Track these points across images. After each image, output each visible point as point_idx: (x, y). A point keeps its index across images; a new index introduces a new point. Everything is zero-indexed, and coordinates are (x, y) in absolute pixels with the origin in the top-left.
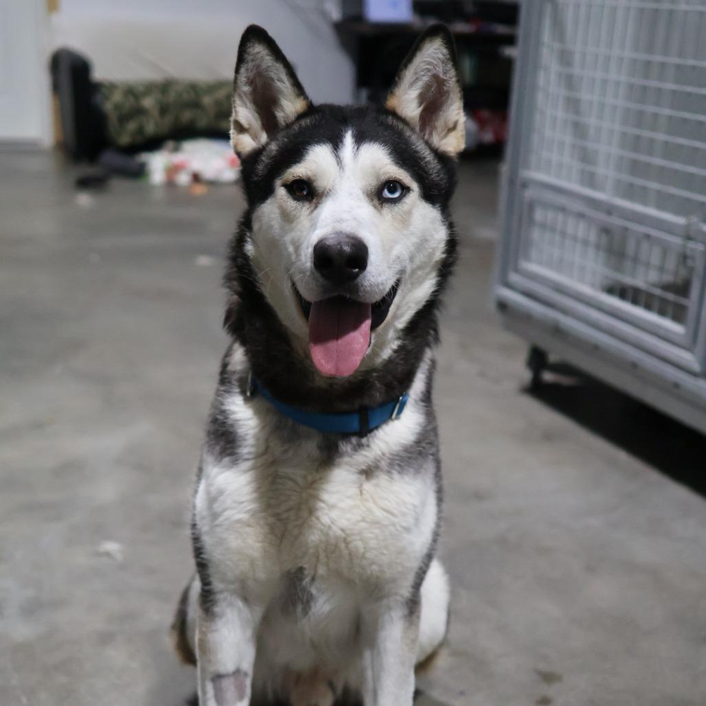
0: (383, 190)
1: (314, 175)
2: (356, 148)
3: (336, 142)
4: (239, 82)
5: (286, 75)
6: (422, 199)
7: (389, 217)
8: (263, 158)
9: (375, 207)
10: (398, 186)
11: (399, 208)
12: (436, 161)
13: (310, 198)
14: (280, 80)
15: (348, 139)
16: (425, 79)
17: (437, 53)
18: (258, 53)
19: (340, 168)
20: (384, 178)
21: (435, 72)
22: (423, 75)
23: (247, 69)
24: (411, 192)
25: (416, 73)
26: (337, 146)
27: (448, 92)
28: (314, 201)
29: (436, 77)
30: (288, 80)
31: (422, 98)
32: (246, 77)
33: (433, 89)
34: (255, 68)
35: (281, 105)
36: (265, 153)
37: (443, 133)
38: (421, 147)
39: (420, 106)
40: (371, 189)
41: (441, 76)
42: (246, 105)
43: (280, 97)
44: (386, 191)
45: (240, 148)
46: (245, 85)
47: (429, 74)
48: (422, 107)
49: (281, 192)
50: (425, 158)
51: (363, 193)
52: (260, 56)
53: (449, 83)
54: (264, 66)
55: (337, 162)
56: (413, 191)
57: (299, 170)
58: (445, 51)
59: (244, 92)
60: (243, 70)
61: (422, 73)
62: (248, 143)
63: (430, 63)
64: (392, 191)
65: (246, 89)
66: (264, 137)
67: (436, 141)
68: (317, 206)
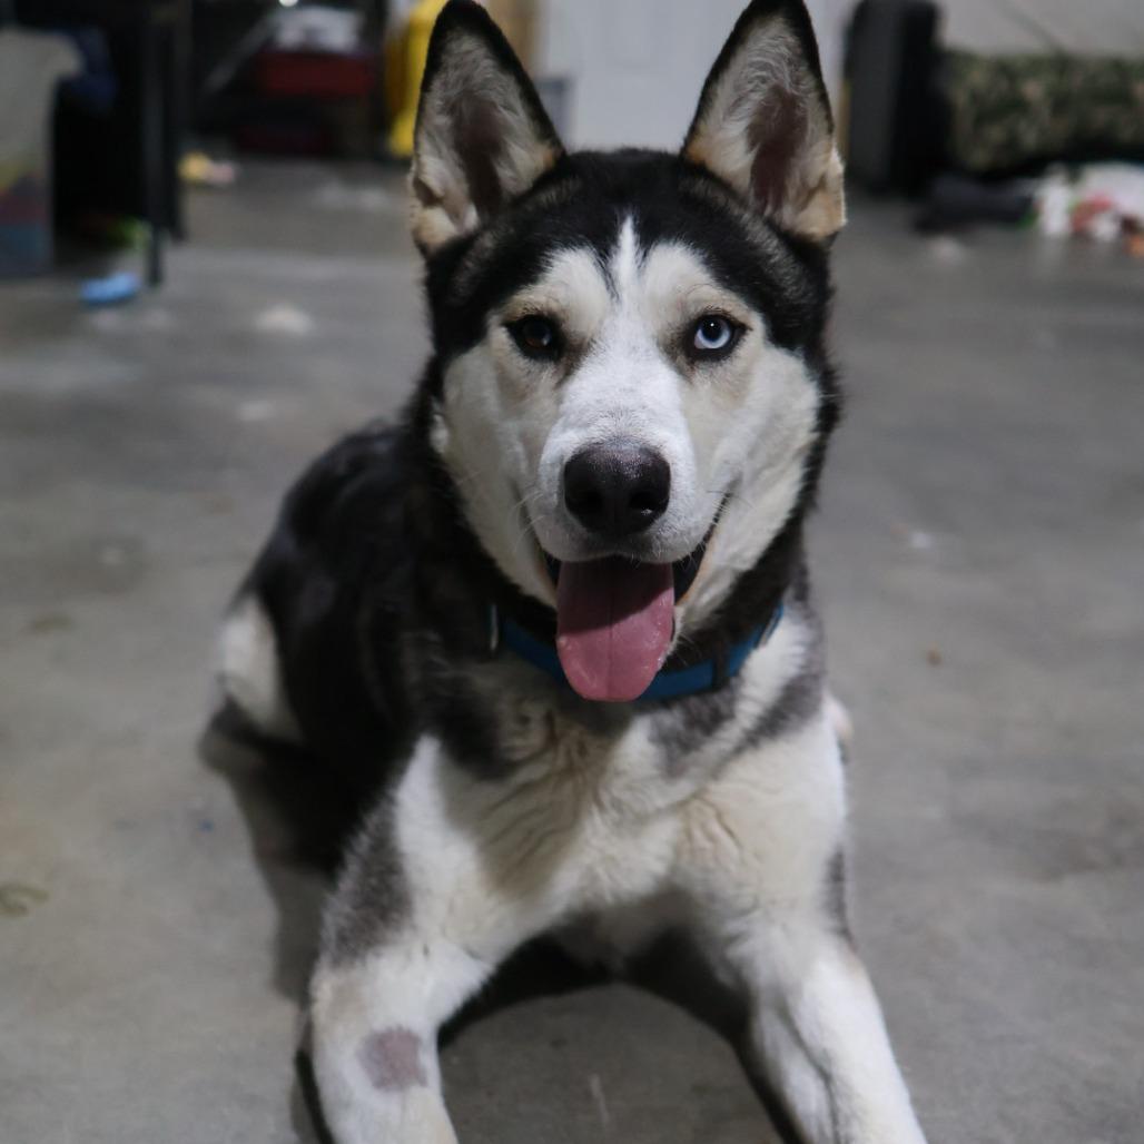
0: (695, 332)
1: (564, 311)
2: (641, 254)
3: (603, 243)
4: (428, 107)
5: (521, 97)
6: (769, 343)
7: (706, 387)
8: (470, 264)
9: (680, 371)
10: (724, 323)
11: (725, 369)
12: (791, 260)
13: (556, 353)
14: (509, 107)
15: (627, 236)
16: (757, 97)
17: (777, 46)
18: (468, 52)
19: (612, 296)
20: (694, 310)
21: (775, 81)
22: (752, 91)
23: (445, 84)
24: (748, 332)
25: (737, 88)
26: (607, 253)
27: (803, 120)
28: (564, 359)
29: (777, 91)
30: (523, 107)
31: (755, 134)
32: (442, 99)
33: (775, 115)
34: (461, 81)
35: (508, 155)
36: (472, 253)
37: (802, 199)
38: (759, 235)
39: (752, 149)
40: (672, 334)
41: (789, 89)
42: (440, 152)
43: (507, 139)
44: (699, 335)
45: (426, 236)
46: (440, 113)
47: (764, 87)
48: (755, 150)
49: (499, 337)
50: (770, 257)
51: (658, 344)
52: (470, 58)
53: (804, 103)
54: (478, 78)
55: (607, 282)
56: (751, 330)
57: (534, 297)
58: (791, 40)
59: (437, 128)
60: (436, 84)
61: (750, 87)
62: (440, 227)
63: (765, 67)
64: (712, 335)
65: (443, 121)
66: (472, 218)
67: (787, 216)
68: (568, 372)
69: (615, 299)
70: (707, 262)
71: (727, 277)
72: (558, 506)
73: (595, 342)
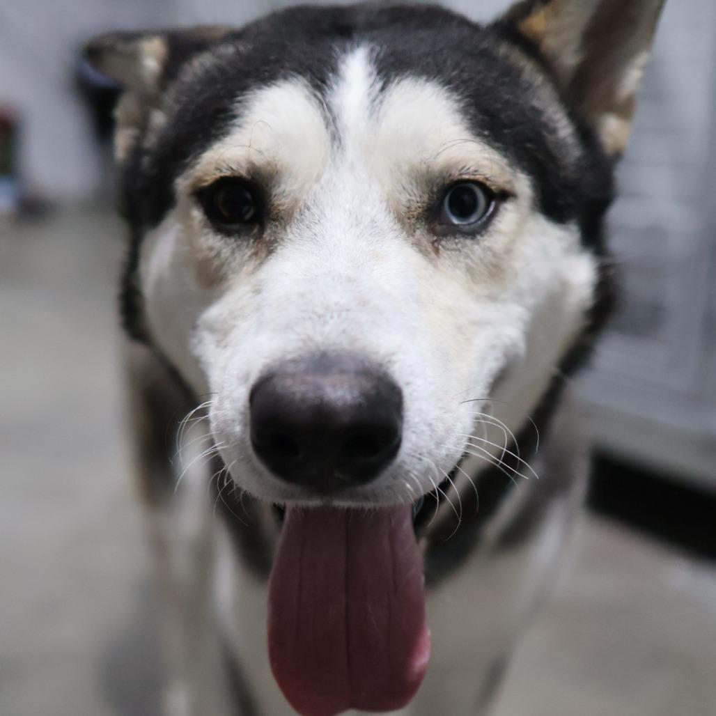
19: (333, 138)
68: (268, 249)
69: (336, 143)
70: (464, 111)
71: (486, 133)
72: (243, 441)
73: (309, 209)
